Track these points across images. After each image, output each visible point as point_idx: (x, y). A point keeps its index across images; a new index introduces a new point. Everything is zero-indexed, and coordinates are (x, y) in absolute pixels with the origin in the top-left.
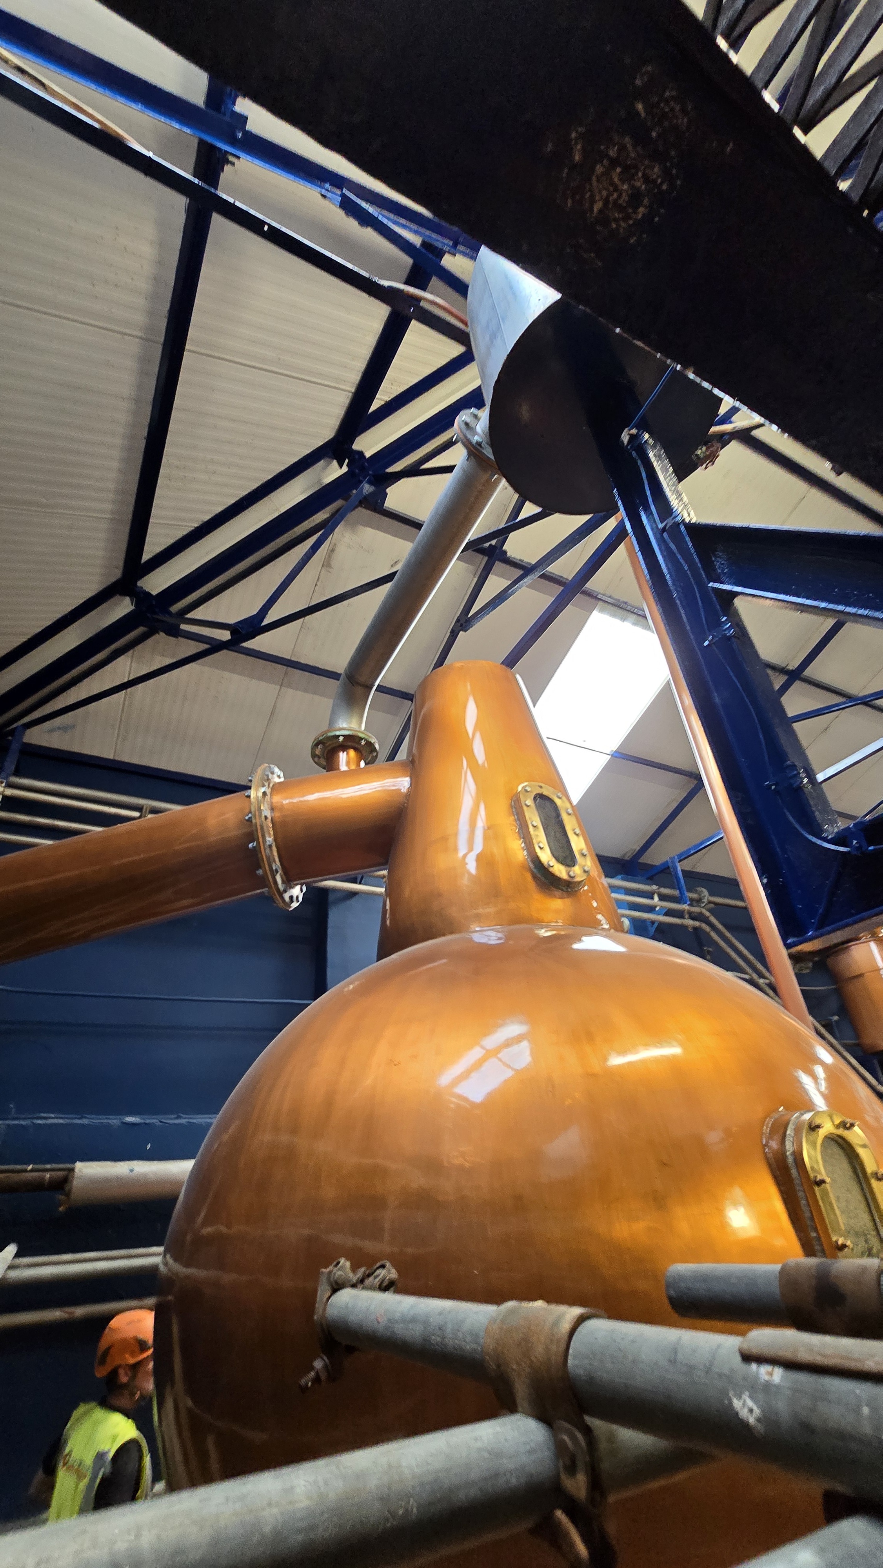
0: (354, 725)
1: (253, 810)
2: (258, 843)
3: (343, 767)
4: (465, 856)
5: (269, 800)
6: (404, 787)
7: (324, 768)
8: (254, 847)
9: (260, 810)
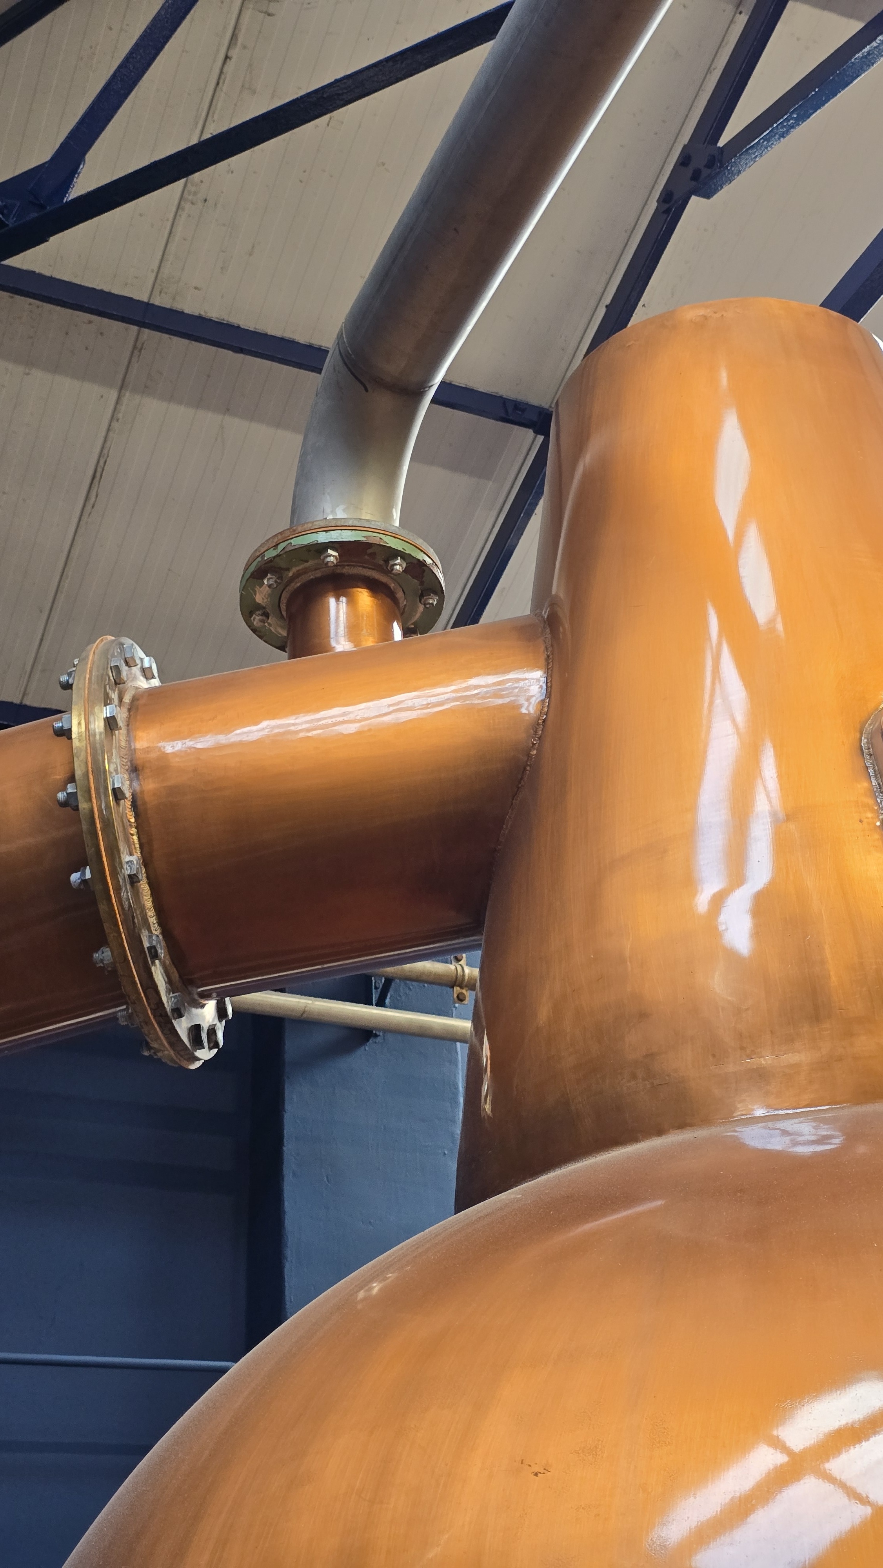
0: (368, 513)
1: (79, 773)
2: (99, 872)
3: (341, 644)
4: (718, 900)
5: (123, 744)
6: (528, 699)
7: (282, 648)
8: (84, 882)
9: (100, 773)
